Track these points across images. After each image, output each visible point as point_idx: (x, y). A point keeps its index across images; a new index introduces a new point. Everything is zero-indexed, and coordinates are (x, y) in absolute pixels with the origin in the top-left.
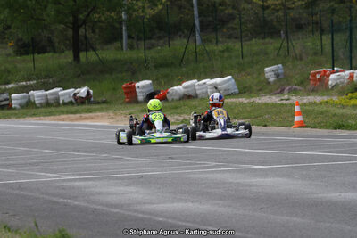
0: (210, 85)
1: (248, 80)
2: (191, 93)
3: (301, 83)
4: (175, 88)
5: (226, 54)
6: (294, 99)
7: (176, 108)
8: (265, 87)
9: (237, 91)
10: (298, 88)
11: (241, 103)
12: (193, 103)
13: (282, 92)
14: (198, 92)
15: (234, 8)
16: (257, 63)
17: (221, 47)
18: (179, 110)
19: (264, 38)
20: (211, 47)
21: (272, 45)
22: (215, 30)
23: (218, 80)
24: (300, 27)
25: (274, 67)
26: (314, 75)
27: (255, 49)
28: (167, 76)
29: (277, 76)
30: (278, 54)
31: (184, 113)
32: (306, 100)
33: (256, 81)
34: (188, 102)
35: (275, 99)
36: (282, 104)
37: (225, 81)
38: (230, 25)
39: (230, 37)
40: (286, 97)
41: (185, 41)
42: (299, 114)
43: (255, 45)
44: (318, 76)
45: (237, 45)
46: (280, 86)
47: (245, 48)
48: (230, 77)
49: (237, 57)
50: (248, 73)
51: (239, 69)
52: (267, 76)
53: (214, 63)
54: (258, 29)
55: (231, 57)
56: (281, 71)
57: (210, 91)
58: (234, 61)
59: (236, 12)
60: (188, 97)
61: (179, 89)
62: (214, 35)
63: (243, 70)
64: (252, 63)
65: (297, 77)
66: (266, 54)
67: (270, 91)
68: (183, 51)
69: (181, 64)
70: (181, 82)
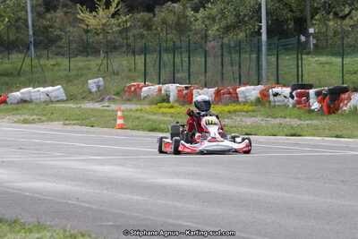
0: (43, 92)
1: (73, 90)
2: (28, 99)
3: (118, 94)
4: (14, 93)
5: (56, 68)
6: (114, 106)
7: (17, 110)
8: (87, 95)
9: (65, 98)
10: (116, 97)
11: (71, 108)
12: (30, 106)
13: (103, 100)
14: (33, 98)
15: (61, 30)
16: (82, 76)
17: (52, 62)
18: (19, 112)
19: (87, 56)
20: (43, 62)
21: (94, 62)
22: (46, 47)
23: (50, 88)
24: (115, 48)
25: (96, 80)
26: (130, 87)
27: (80, 64)
28: (7, 84)
29: (98, 87)
30: (99, 70)
31: (25, 114)
32: (123, 107)
33: (81, 91)
34: (25, 105)
35: (98, 106)
36: (105, 110)
37: (56, 90)
38: (58, 44)
39: (57, 54)
40: (107, 104)
41: (21, 56)
42: (121, 118)
43: (80, 62)
44: (133, 89)
45: (66, 61)
46: (101, 96)
47: (72, 64)
48: (59, 86)
49: (65, 70)
50: (74, 85)
51: (67, 80)
52: (90, 86)
53: (47, 74)
54: (81, 48)
55: (60, 70)
56: (102, 83)
57: (43, 98)
58: (63, 74)
59: (63, 34)
60: (24, 101)
61: (17, 95)
62: (45, 52)
63: (70, 81)
64: (77, 76)
65: (114, 89)
66: (89, 69)
67: (93, 99)
68: (20, 64)
69: (19, 74)
70: (18, 89)
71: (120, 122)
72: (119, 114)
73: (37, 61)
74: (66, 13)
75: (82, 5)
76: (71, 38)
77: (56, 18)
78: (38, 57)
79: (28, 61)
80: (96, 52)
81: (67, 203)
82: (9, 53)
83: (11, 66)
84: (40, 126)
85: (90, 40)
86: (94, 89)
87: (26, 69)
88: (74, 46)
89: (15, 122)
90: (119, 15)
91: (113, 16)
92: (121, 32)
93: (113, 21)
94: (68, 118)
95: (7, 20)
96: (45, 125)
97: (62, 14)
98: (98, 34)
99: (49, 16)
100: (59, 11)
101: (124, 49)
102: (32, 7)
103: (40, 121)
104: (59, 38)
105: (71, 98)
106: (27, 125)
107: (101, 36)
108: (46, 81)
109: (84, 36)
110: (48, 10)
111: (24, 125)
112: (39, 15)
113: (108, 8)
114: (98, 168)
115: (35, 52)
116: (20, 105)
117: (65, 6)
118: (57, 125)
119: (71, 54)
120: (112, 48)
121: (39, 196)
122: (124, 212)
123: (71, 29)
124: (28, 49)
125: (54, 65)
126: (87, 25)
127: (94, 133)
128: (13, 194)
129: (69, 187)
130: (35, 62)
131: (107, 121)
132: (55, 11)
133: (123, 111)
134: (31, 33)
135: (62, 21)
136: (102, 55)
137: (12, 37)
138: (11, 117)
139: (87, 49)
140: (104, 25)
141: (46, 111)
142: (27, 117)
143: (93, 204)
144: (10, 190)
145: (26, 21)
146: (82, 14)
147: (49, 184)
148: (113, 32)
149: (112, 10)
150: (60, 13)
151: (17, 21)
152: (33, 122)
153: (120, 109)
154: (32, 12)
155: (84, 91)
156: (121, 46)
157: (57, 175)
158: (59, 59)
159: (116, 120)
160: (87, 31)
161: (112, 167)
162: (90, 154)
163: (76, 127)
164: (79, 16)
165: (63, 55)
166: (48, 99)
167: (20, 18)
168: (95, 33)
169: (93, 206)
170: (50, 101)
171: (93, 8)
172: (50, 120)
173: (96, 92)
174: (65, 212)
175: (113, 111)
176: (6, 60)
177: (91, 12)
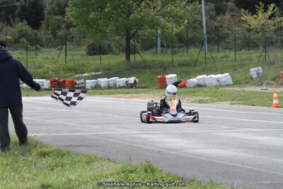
0: (215, 79)
1: (238, 76)
2: (202, 84)
3: (274, 79)
4: (192, 80)
5: (225, 59)
6: (270, 90)
7: (194, 92)
8: (249, 81)
9: (232, 83)
10: (273, 82)
11: (236, 90)
12: (205, 89)
13: (261, 84)
14: (207, 83)
15: (229, 29)
16: (245, 65)
17: (221, 55)
18: (196, 94)
19: (249, 50)
20: (214, 54)
21: (255, 55)
22: (217, 43)
23: (220, 76)
24: (272, 43)
25: (256, 69)
27: (244, 56)
28: (186, 72)
29: (258, 74)
30: (258, 61)
31: (201, 96)
32: (278, 90)
33: (244, 77)
34: (200, 89)
35: (258, 89)
36: (263, 92)
37: (225, 77)
38: (227, 40)
39: (226, 48)
40: (265, 88)
41: (197, 50)
42: (276, 98)
43: (244, 54)
45: (232, 54)
46: (260, 81)
47: (237, 56)
48: (227, 74)
49: (232, 61)
50: (239, 72)
51: (233, 69)
52: (252, 74)
53: (217, 64)
54: (244, 44)
55: (228, 61)
56: (261, 71)
57: (215, 83)
58: (230, 64)
59: (230, 32)
60: (199, 86)
61: (194, 80)
62: (216, 47)
63: (235, 70)
64: (242, 66)
65: (271, 76)
66: (251, 60)
67: (254, 84)
68: (197, 56)
69: (195, 65)
70: (195, 76)
71: (275, 101)
72: (275, 95)
73: (209, 53)
74: (232, 16)
75: (245, 10)
76: (237, 36)
77: (225, 20)
78: (211, 51)
79: (202, 54)
80: (256, 47)
81: (234, 166)
82: (188, 48)
83: (189, 58)
84: (212, 105)
85: (252, 37)
86: (255, 76)
87: (202, 60)
88: (239, 41)
89: (193, 102)
90: (275, 17)
91: (270, 18)
92: (276, 30)
93: (270, 22)
94: (234, 99)
95: (186, 21)
96: (216, 104)
97: (230, 16)
98: (258, 33)
99: (219, 18)
100: (227, 14)
101: (279, 44)
102: (206, 11)
103: (212, 101)
104: (227, 36)
105: (236, 83)
106: (202, 105)
107: (260, 34)
108: (217, 70)
109: (247, 34)
110: (218, 14)
111: (200, 105)
112: (212, 18)
113: (265, 11)
114: (259, 138)
115: (208, 47)
116: (196, 89)
117: (232, 10)
118: (225, 105)
119: (237, 49)
120: (269, 43)
121: (212, 160)
122: (279, 173)
123: (237, 28)
124: (203, 44)
125: (223, 57)
126: (249, 25)
127: (255, 110)
128: (191, 158)
129: (235, 154)
130: (208, 54)
131: (266, 101)
132: (224, 14)
133: (278, 93)
134: (205, 32)
135: (229, 22)
136: (261, 48)
137: (190, 35)
138: (190, 98)
139: (249, 44)
140: (263, 25)
141: (217, 93)
142: (201, 98)
143: (254, 166)
144: (189, 156)
145: (201, 22)
146: (245, 17)
147: (220, 151)
148: (270, 31)
149: (269, 13)
150: (227, 16)
151: (194, 22)
152: (207, 102)
153: (275, 92)
154: (206, 15)
155: (247, 78)
156: (276, 42)
157: (226, 144)
158: (227, 52)
159: (272, 100)
160: (249, 30)
161: (270, 138)
162: (252, 127)
163: (241, 106)
164: (242, 18)
165: (230, 49)
166: (218, 84)
167: (196, 20)
168: (256, 31)
169: (255, 168)
170: (220, 85)
171: (254, 12)
172: (220, 100)
173: (256, 78)
174: (233, 173)
175: (269, 93)
176: (185, 53)
177: (252, 15)
